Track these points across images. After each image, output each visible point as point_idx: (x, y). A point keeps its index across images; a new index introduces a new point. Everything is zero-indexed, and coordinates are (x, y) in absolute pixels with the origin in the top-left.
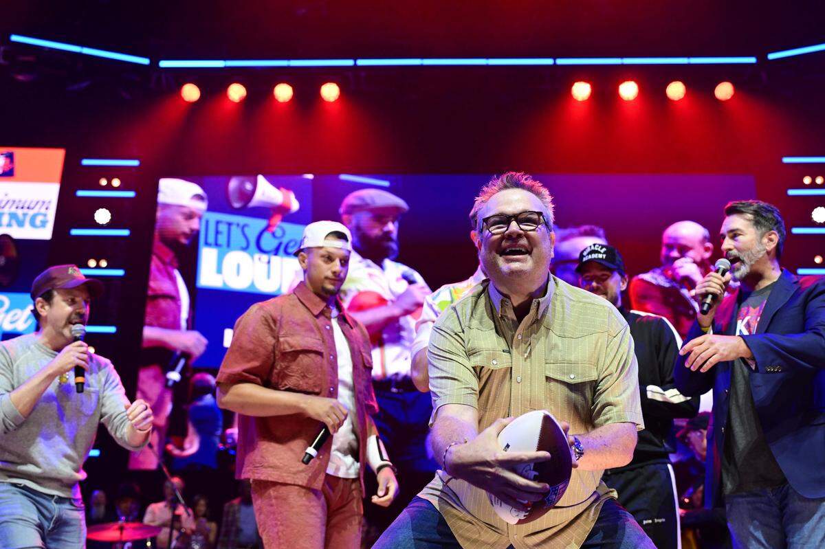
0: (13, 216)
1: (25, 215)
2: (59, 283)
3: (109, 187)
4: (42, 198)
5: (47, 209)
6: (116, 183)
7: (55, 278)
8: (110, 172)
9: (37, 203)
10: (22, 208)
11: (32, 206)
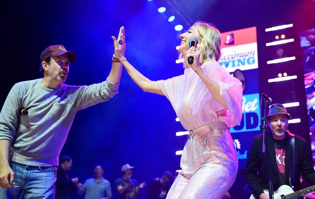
0: (239, 61)
1: (244, 59)
2: (54, 54)
3: (280, 39)
4: (250, 51)
5: (253, 55)
6: (283, 36)
7: (52, 51)
8: (279, 33)
9: (249, 53)
10: (243, 56)
11: (247, 55)
